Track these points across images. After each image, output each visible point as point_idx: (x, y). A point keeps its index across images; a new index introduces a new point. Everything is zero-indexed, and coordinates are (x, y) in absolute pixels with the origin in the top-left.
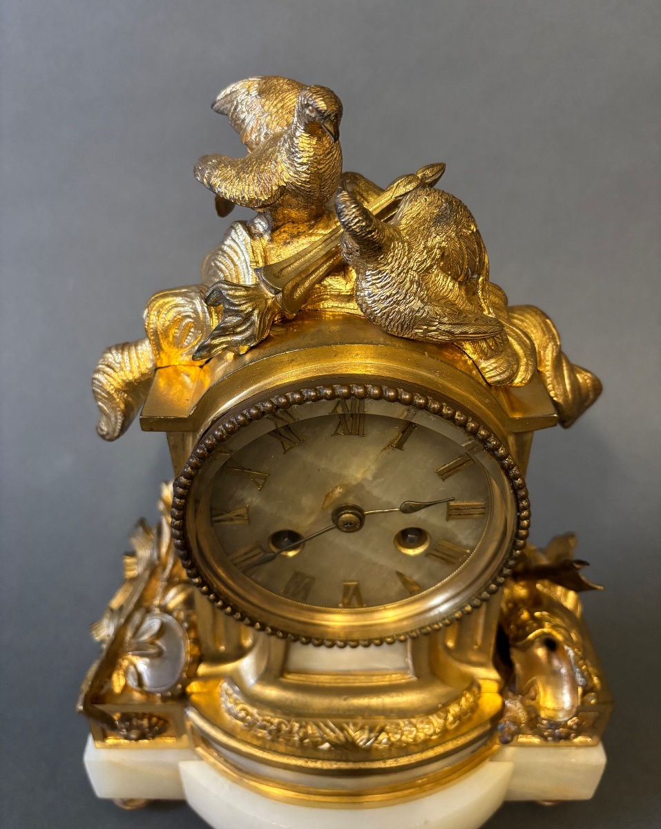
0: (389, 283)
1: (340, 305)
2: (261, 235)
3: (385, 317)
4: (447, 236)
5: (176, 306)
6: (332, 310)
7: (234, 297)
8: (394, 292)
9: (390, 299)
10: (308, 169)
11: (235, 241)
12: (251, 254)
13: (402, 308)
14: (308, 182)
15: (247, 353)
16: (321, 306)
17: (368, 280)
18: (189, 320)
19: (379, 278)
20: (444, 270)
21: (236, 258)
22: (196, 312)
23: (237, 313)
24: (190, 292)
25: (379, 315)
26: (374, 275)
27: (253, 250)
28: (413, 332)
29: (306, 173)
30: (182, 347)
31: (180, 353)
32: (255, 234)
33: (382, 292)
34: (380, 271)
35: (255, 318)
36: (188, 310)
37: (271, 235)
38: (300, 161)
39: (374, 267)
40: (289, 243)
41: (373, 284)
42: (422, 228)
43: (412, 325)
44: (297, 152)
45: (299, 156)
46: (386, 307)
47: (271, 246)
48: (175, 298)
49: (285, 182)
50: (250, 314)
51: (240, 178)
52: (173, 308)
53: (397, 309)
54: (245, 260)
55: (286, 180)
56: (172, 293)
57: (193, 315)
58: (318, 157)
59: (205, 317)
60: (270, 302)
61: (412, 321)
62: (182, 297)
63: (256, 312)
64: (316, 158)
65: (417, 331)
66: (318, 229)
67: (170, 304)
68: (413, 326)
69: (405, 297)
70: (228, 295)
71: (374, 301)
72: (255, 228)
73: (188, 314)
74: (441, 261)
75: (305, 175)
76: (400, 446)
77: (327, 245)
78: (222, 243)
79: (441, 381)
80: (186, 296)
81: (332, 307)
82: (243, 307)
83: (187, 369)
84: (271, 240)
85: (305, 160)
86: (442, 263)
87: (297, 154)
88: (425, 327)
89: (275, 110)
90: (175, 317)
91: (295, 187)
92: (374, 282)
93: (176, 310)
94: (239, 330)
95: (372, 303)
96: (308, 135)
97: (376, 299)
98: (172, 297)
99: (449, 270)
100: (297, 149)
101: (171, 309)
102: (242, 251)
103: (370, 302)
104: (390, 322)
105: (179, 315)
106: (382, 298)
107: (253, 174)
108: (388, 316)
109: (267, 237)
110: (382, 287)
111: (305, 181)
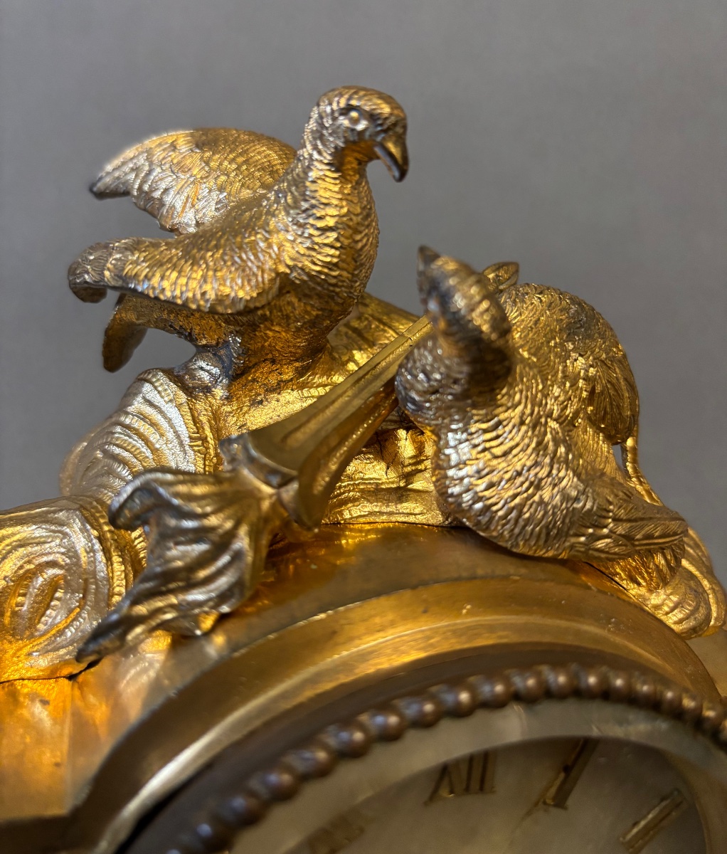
0: (517, 445)
1: (384, 509)
2: (207, 390)
3: (513, 515)
4: (594, 359)
5: (23, 544)
6: (371, 519)
7: (190, 498)
8: (529, 463)
9: (521, 479)
10: (337, 239)
11: (151, 404)
12: (191, 425)
13: (546, 494)
14: (336, 265)
15: (213, 629)
16: (347, 515)
17: (476, 441)
18: (52, 572)
19: (497, 437)
20: (593, 421)
21: (154, 437)
22: (71, 552)
23: (198, 535)
24: (55, 512)
25: (500, 513)
26: (485, 431)
27: (193, 416)
28: (567, 544)
29: (332, 247)
30: (32, 636)
31: (25, 651)
32: (194, 388)
33: (504, 465)
34: (499, 423)
35: (242, 542)
36: (54, 550)
37: (229, 387)
38: (320, 224)
39: (486, 415)
40: (261, 402)
41: (484, 450)
42: (552, 343)
43: (566, 529)
44: (313, 207)
45: (318, 215)
46: (515, 496)
47: (228, 409)
48: (19, 528)
49: (288, 266)
50: (231, 535)
51: (194, 258)
52: (15, 548)
53: (536, 498)
54: (178, 437)
55: (290, 263)
56: (11, 519)
57: (61, 559)
58: (354, 218)
59: (93, 562)
60: (266, 505)
61: (567, 521)
62: (35, 523)
63: (243, 531)
64: (351, 219)
65: (573, 540)
66: (314, 374)
67: (7, 541)
68: (569, 529)
69: (550, 472)
70: (177, 495)
71: (491, 486)
72: (193, 377)
73: (51, 558)
74: (590, 404)
75: (332, 252)
76: (560, 800)
77: (361, 390)
78: (122, 409)
79: (618, 640)
80: (46, 522)
81: (371, 514)
82: (213, 521)
83: (37, 687)
84: (229, 399)
85: (331, 222)
86: (590, 408)
87: (314, 211)
88: (591, 531)
89: (234, 166)
90: (21, 567)
91: (308, 274)
92: (488, 445)
93: (21, 551)
94: (202, 574)
95: (487, 489)
96: (336, 175)
97: (495, 479)
98: (11, 526)
99: (603, 420)
100: (313, 202)
101: (9, 552)
102: (169, 421)
103: (482, 487)
104: (524, 527)
105: (29, 562)
106: (507, 476)
107: (221, 251)
108: (520, 514)
109: (219, 392)
110: (505, 454)
111: (329, 263)
